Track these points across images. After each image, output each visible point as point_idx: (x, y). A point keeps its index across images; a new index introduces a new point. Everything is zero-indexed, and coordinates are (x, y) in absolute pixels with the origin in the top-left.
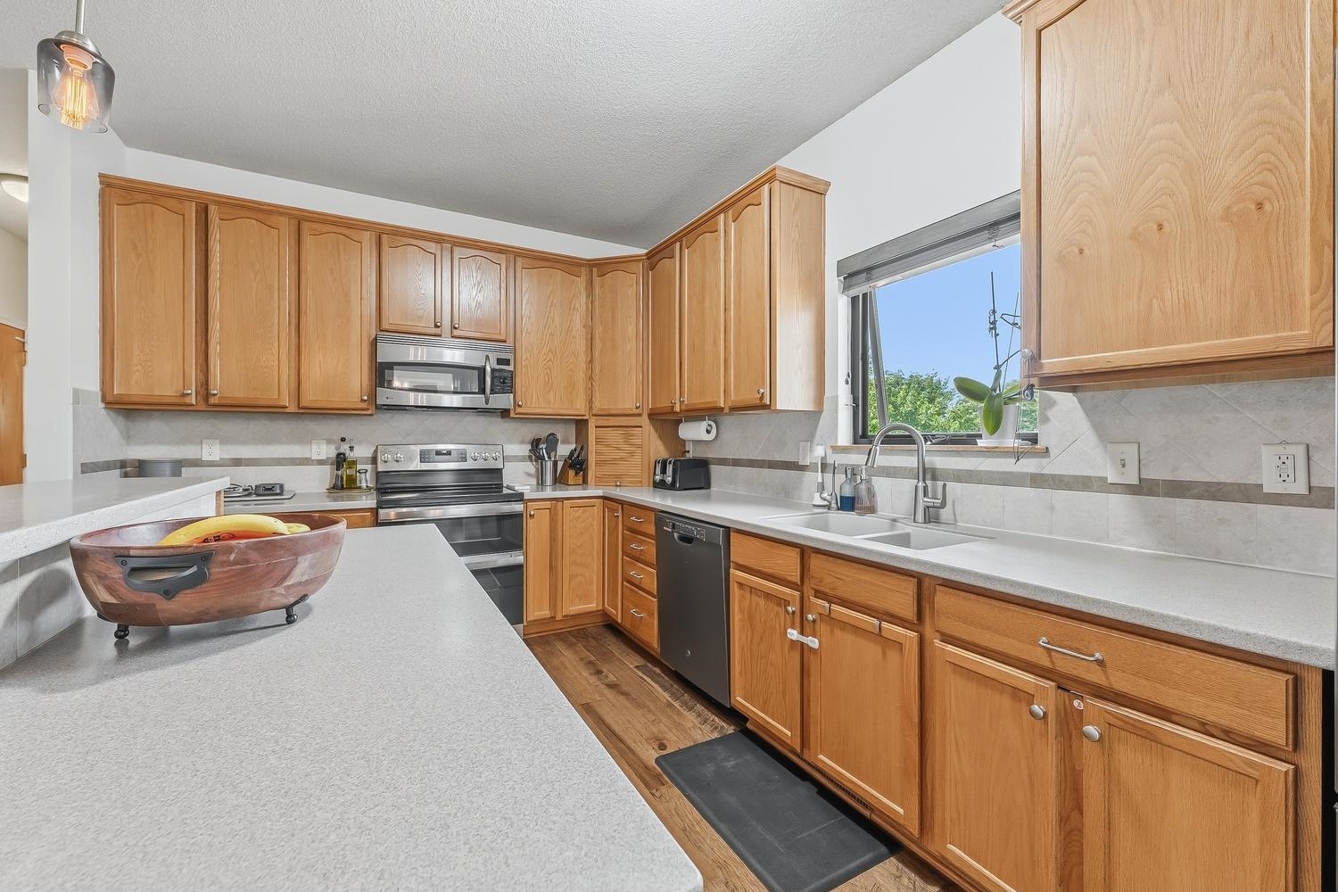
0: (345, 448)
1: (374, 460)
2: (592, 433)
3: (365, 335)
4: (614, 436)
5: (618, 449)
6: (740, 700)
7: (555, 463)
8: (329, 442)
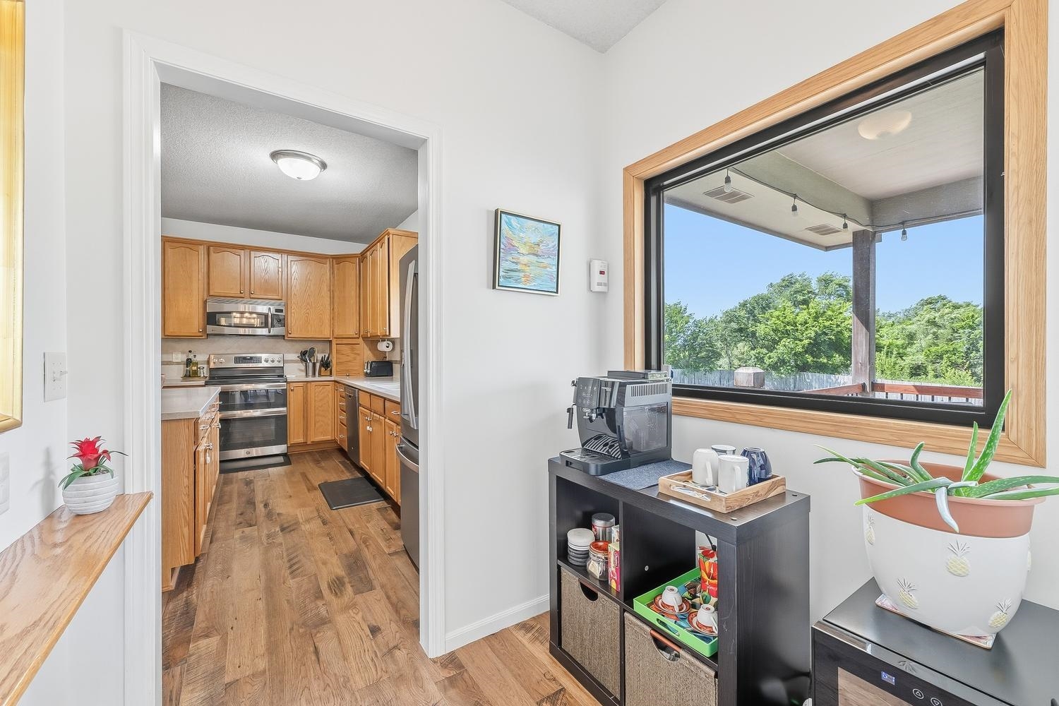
0: (191, 356)
1: (208, 362)
2: (334, 346)
3: (201, 297)
4: (345, 349)
5: (348, 356)
6: (362, 463)
7: (314, 365)
8: (183, 353)
